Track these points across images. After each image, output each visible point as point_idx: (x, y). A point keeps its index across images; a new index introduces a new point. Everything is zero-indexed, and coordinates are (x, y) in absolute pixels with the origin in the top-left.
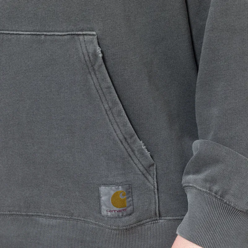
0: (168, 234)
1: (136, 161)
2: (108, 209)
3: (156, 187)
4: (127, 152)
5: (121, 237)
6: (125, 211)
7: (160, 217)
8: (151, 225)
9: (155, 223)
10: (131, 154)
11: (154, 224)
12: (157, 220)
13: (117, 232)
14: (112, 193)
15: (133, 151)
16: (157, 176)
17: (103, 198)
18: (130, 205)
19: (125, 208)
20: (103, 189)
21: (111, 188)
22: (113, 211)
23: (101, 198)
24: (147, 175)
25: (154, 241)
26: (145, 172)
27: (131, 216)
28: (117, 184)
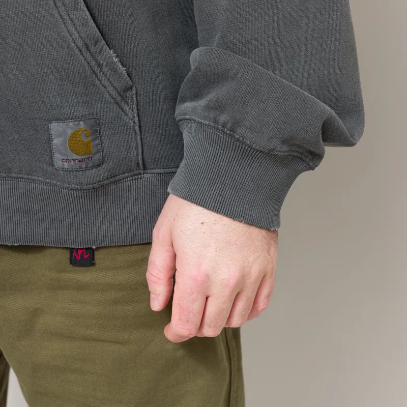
0: (157, 195)
1: (105, 82)
3: (137, 122)
4: (91, 66)
5: (86, 201)
6: (90, 160)
7: (144, 169)
8: (131, 182)
9: (138, 178)
10: (97, 70)
11: (136, 181)
12: (140, 174)
13: (80, 193)
14: (70, 132)
15: (99, 65)
16: (137, 106)
17: (56, 141)
18: (98, 152)
19: (90, 156)
20: (55, 127)
21: (68, 125)
22: (72, 161)
23: (52, 141)
24: (123, 104)
25: (137, 206)
26: (119, 99)
27: (100, 168)
28: (77, 119)
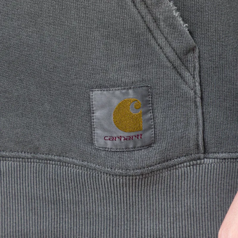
0: (220, 186)
1: (162, 41)
2: (106, 134)
3: (199, 92)
4: (145, 22)
5: (131, 190)
6: (139, 138)
7: (205, 153)
8: (188, 168)
9: (197, 164)
10: (152, 26)
11: (195, 167)
12: (199, 159)
13: (124, 180)
14: (116, 102)
15: (156, 20)
16: (200, 72)
17: (98, 114)
18: (150, 128)
19: (140, 133)
20: (97, 96)
21: (113, 93)
22: (117, 139)
23: (93, 113)
24: (182, 70)
25: (194, 200)
26: (178, 63)
27: (150, 149)
28: (126, 86)
